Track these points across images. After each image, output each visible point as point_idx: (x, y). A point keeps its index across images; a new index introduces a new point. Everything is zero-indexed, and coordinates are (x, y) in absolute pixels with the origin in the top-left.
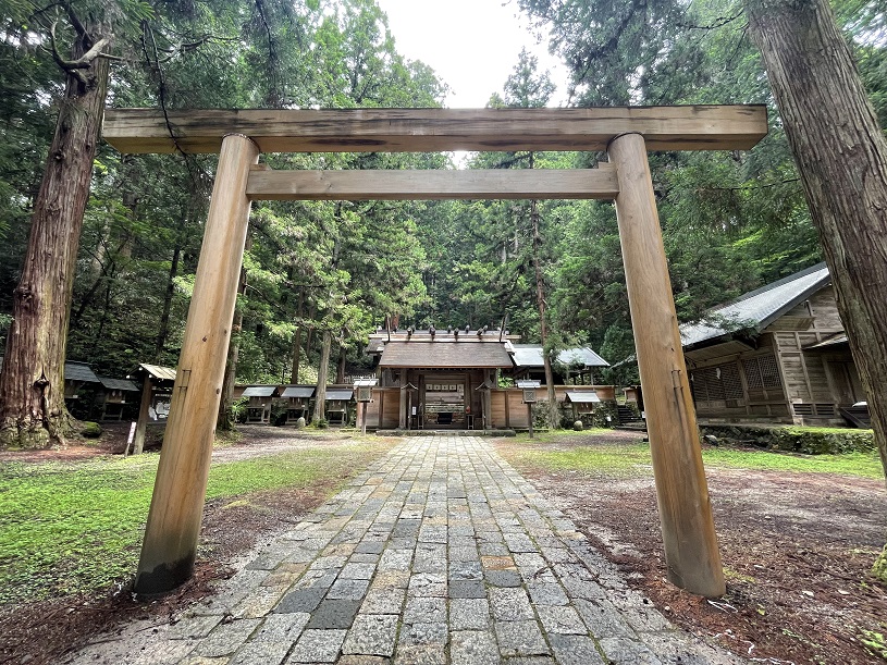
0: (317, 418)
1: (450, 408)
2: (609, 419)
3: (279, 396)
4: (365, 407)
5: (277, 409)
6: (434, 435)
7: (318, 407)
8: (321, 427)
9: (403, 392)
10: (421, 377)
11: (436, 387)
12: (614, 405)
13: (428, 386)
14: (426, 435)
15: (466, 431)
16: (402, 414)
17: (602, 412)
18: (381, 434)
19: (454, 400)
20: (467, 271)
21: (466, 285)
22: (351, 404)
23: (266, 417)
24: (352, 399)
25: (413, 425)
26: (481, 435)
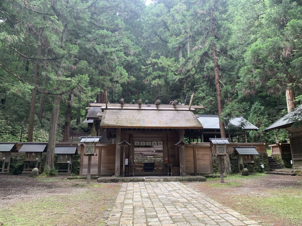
0: (48, 168)
1: (149, 159)
2: (263, 166)
3: (17, 151)
4: (90, 160)
5: (16, 161)
6: (143, 181)
7: (49, 160)
8: (52, 175)
9: (118, 147)
10: (130, 136)
11: (142, 144)
12: (265, 156)
13: (136, 143)
14: (138, 181)
15: (168, 177)
16: (117, 164)
17: (257, 162)
18: (101, 181)
19: (150, 153)
20: (156, 63)
21: (155, 74)
22: (75, 157)
23: (6, 167)
24: (76, 153)
25: (125, 173)
26: (181, 181)
